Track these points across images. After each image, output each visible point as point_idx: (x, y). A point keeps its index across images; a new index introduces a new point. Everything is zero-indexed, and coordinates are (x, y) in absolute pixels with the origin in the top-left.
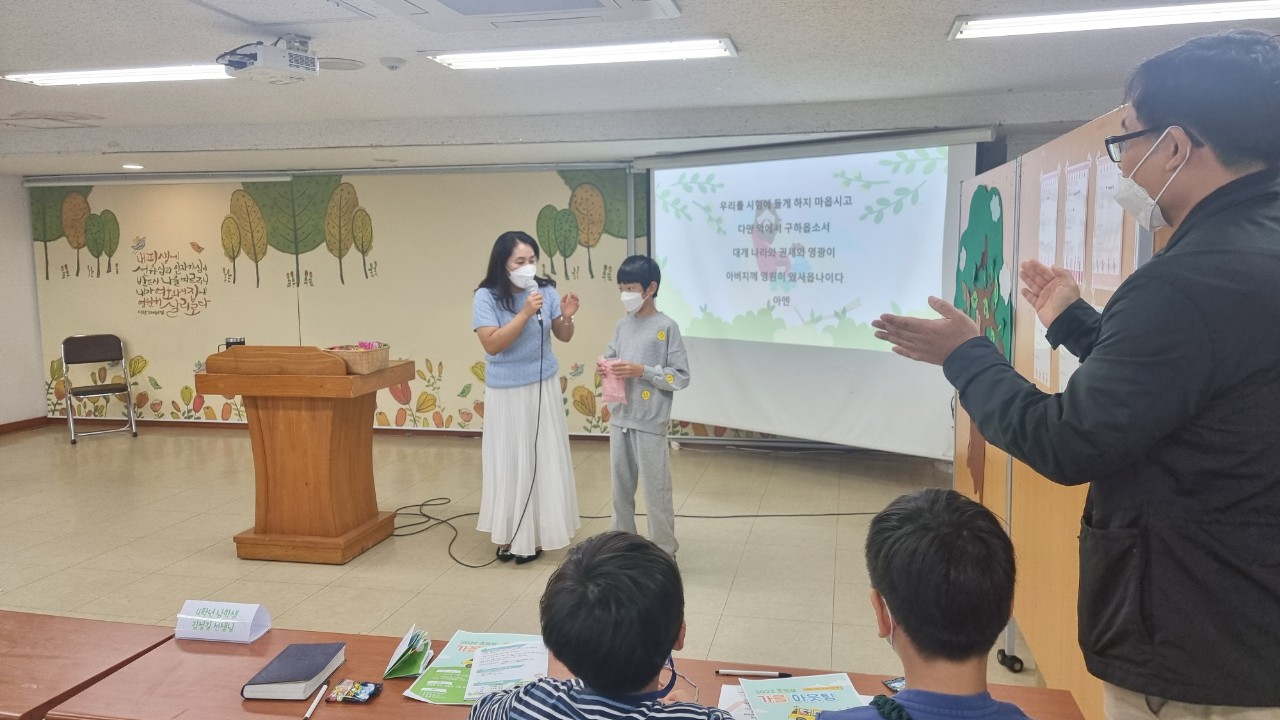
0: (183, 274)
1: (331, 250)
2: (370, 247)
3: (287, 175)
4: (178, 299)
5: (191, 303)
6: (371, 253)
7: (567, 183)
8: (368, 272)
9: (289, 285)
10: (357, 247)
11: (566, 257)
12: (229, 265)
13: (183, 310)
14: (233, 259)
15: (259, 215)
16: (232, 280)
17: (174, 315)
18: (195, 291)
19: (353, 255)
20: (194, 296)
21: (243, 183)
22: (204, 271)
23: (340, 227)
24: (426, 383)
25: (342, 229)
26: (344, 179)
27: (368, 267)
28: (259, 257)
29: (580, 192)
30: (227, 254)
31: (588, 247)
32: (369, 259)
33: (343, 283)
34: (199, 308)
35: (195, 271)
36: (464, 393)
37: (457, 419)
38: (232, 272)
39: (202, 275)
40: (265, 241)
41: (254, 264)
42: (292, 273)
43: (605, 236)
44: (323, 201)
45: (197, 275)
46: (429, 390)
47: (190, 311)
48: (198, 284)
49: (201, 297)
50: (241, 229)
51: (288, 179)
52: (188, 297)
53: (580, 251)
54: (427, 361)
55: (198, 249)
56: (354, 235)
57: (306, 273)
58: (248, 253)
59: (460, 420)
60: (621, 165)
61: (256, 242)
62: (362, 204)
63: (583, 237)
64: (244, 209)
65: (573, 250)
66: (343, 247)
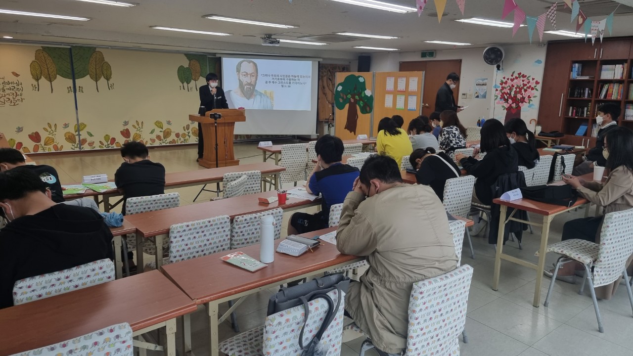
0: (8, 87)
1: (92, 78)
2: (110, 78)
3: (69, 45)
4: (5, 98)
5: (12, 100)
6: (111, 80)
7: (187, 58)
8: (110, 88)
9: (69, 92)
10: (105, 77)
11: (188, 83)
12: (35, 83)
13: (8, 104)
14: (37, 80)
15: (52, 61)
16: (37, 89)
17: (3, 105)
18: (15, 94)
19: (102, 81)
20: (14, 97)
21: (42, 47)
22: (20, 86)
23: (96, 69)
24: (136, 130)
25: (97, 70)
26: (97, 50)
27: (110, 85)
28: (52, 79)
29: (192, 62)
30: (34, 77)
31: (195, 81)
32: (111, 82)
33: (98, 91)
34: (18, 102)
35: (15, 85)
36: (152, 132)
37: (149, 142)
38: (37, 86)
39: (20, 87)
40: (55, 73)
41: (50, 83)
42: (70, 87)
43: (201, 77)
44: (87, 58)
45: (16, 87)
46: (138, 132)
47: (13, 104)
48: (17, 92)
49: (19, 97)
50: (42, 67)
51: (69, 47)
52: (11, 98)
53: (193, 82)
54: (137, 121)
55: (17, 75)
56: (102, 72)
57: (80, 87)
58: (46, 78)
59: (151, 142)
60: (205, 54)
61: (50, 73)
62: (106, 60)
63: (194, 77)
64: (43, 58)
65: (190, 82)
66: (97, 77)
